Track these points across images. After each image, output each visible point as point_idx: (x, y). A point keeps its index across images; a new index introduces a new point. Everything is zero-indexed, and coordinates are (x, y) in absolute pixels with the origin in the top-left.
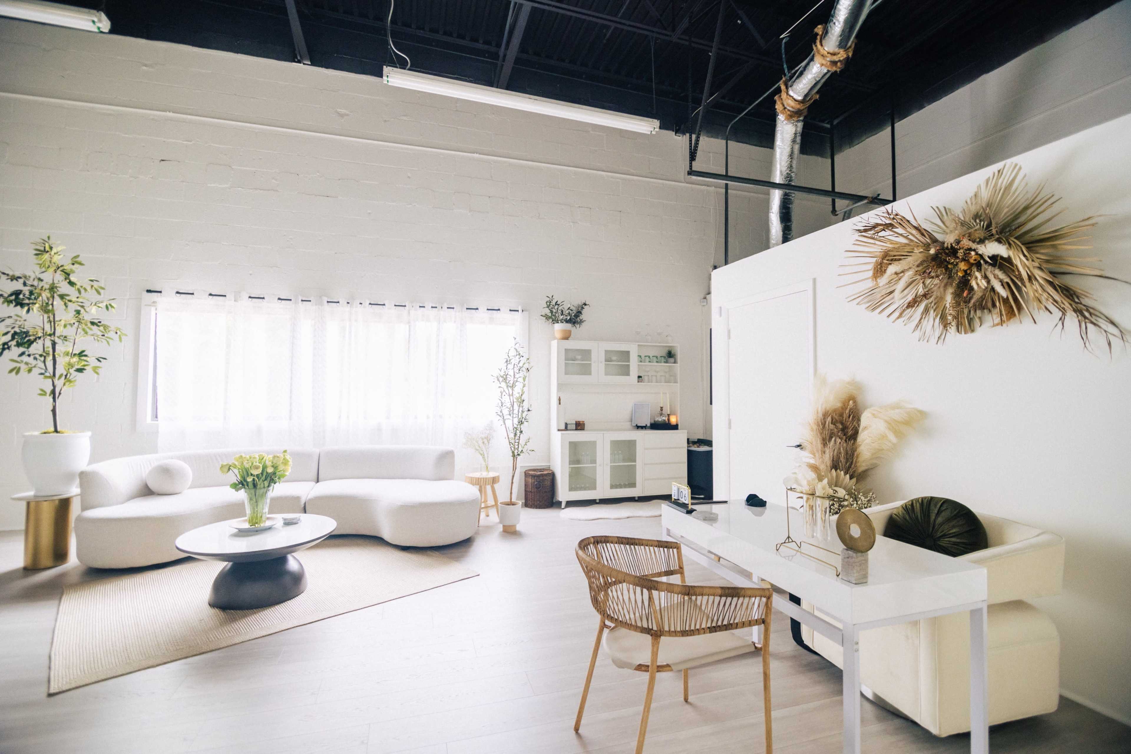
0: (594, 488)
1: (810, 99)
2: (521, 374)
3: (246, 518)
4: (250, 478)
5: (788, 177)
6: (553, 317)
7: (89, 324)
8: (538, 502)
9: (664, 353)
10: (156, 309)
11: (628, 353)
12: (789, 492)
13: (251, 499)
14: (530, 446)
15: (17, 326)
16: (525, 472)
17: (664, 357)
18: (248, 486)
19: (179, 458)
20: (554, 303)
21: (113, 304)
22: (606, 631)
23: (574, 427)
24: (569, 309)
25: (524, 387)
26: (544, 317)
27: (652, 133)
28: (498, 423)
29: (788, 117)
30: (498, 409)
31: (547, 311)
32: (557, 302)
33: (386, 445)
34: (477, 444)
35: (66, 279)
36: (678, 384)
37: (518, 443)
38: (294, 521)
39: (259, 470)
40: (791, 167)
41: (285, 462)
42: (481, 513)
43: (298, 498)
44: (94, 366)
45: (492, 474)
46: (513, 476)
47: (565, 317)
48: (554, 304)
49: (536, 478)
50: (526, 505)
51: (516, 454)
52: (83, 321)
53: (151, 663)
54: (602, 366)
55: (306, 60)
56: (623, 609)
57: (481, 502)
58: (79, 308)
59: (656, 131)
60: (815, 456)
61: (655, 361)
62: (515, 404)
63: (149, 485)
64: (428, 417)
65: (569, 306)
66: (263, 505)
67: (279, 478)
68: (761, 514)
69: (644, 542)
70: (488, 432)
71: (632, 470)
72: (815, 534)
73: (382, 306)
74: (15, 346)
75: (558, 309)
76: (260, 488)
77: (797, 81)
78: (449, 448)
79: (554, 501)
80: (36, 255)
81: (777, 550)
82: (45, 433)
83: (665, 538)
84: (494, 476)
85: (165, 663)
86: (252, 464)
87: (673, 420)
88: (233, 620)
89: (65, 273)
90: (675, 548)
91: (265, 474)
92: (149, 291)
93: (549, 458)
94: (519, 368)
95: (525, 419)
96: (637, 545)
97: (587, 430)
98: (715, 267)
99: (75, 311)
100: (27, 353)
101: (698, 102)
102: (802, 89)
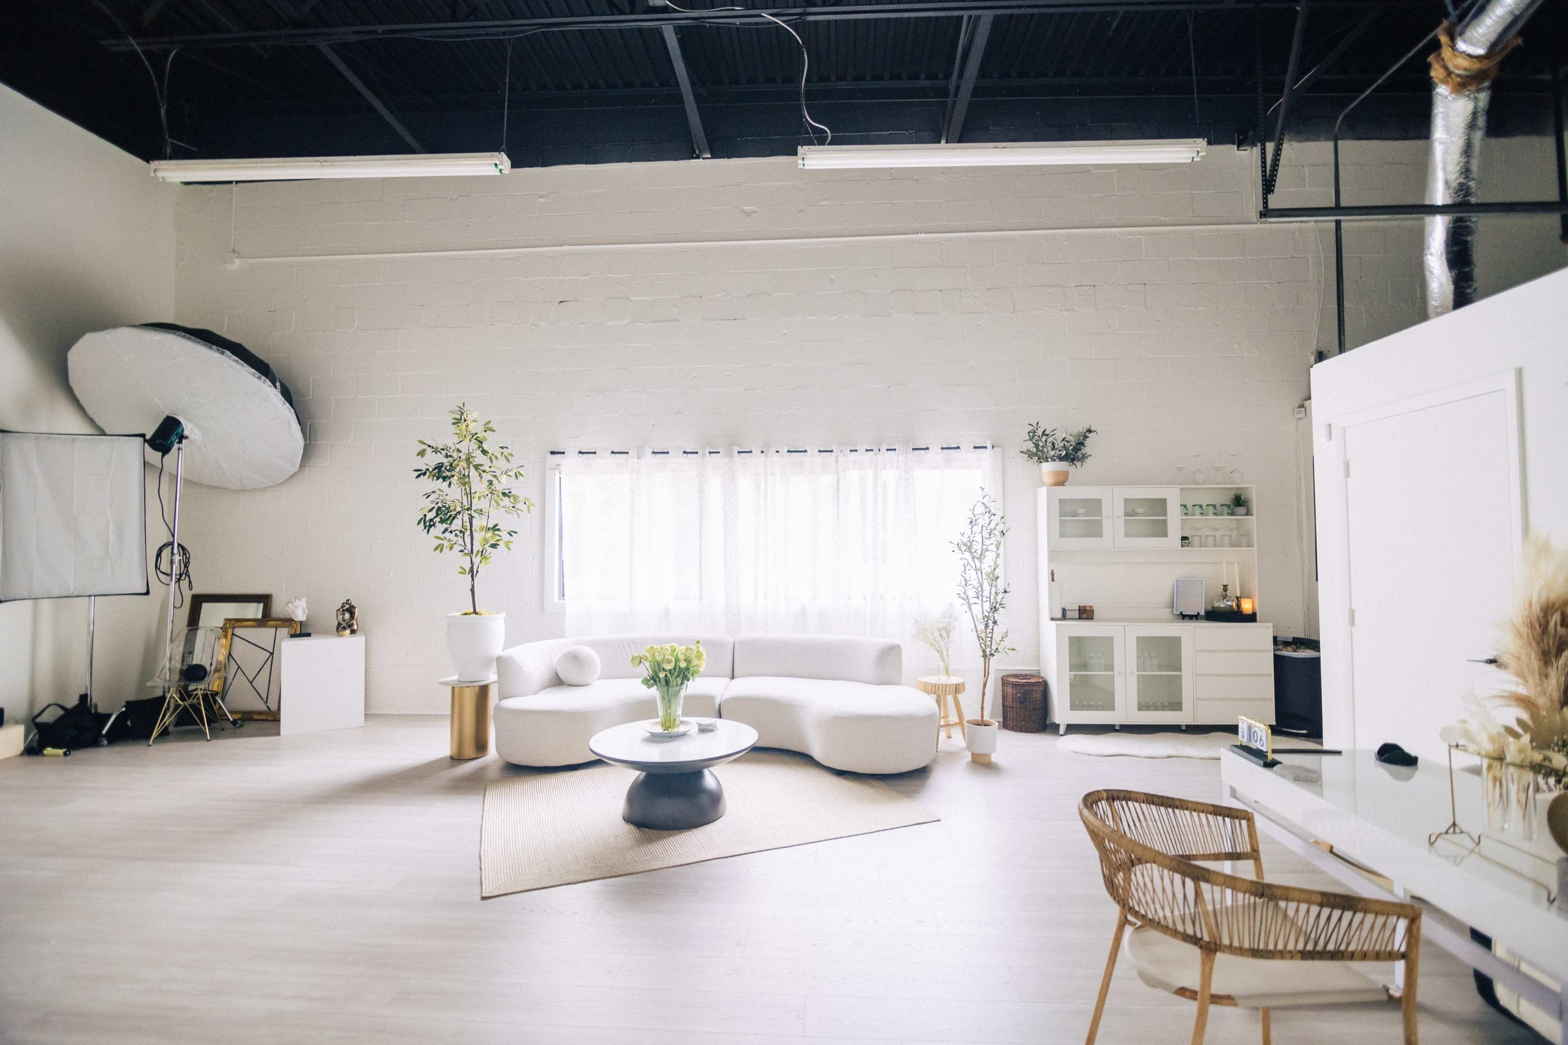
0: (1112, 708)
1: (1502, 49)
2: (993, 540)
3: (658, 720)
4: (662, 674)
5: (1461, 190)
6: (1039, 453)
7: (501, 495)
8: (1023, 723)
9: (1227, 499)
10: (560, 473)
11: (1163, 502)
12: (1453, 751)
13: (663, 698)
14: (1007, 643)
15: (440, 501)
16: (1002, 679)
17: (1228, 506)
18: (660, 682)
19: (587, 644)
20: (1040, 432)
21: (521, 472)
22: (1128, 930)
23: (1077, 615)
24: (1063, 440)
25: (997, 557)
26: (1026, 453)
27: (1195, 160)
28: (960, 607)
29: (1458, 87)
30: (962, 589)
31: (1030, 445)
32: (1045, 430)
33: (812, 635)
34: (931, 636)
35: (479, 447)
36: (1255, 549)
37: (991, 638)
38: (710, 728)
39: (671, 664)
40: (1466, 171)
41: (699, 656)
42: (940, 732)
43: (711, 698)
44: (507, 540)
45: (954, 680)
46: (985, 685)
47: (1058, 453)
48: (1041, 434)
49: (1018, 688)
50: (1006, 725)
51: (988, 653)
52: (495, 492)
53: (570, 879)
54: (1120, 523)
55: (705, 152)
56: (1153, 902)
57: (940, 718)
58: (492, 478)
59: (1202, 157)
60: (1527, 681)
61: (1211, 513)
62: (985, 582)
63: (559, 674)
64: (865, 598)
65: (1064, 436)
66: (676, 706)
67: (692, 675)
68: (1408, 778)
69: (1190, 805)
70: (946, 620)
71: (1175, 683)
72: (1506, 826)
73: (803, 453)
74: (439, 522)
75: (1046, 441)
76: (673, 686)
77: (1474, 23)
78: (895, 641)
79: (1048, 723)
80: (454, 424)
81: (1432, 844)
82: (466, 614)
83: (1228, 802)
84: (957, 683)
85: (585, 881)
86: (664, 656)
87: (1247, 606)
88: (650, 840)
89: (479, 441)
90: (1244, 818)
91: (677, 669)
92: (553, 453)
93: (1038, 658)
94: (989, 531)
95: (1001, 604)
96: (1177, 808)
97: (1099, 620)
98: (1321, 357)
99: (488, 481)
100: (449, 530)
101: (1278, 88)
102: (1483, 36)
